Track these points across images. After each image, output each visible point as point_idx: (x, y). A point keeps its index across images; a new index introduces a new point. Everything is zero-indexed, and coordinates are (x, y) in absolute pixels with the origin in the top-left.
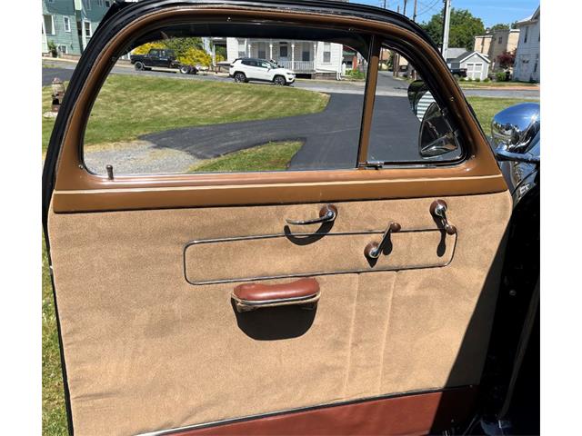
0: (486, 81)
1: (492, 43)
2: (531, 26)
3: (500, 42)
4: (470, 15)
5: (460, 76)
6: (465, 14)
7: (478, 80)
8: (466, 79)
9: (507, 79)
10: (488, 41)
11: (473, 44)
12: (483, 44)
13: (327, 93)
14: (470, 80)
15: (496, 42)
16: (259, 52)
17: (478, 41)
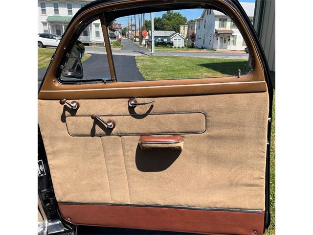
0: (182, 48)
1: (188, 29)
2: (201, 21)
3: (192, 29)
4: (181, 15)
5: (170, 45)
6: (178, 15)
7: (179, 48)
8: (174, 47)
9: (192, 47)
10: (186, 28)
11: (180, 29)
12: (184, 29)
13: (91, 54)
14: (175, 47)
15: (190, 28)
16: (57, 31)
17: (182, 28)
